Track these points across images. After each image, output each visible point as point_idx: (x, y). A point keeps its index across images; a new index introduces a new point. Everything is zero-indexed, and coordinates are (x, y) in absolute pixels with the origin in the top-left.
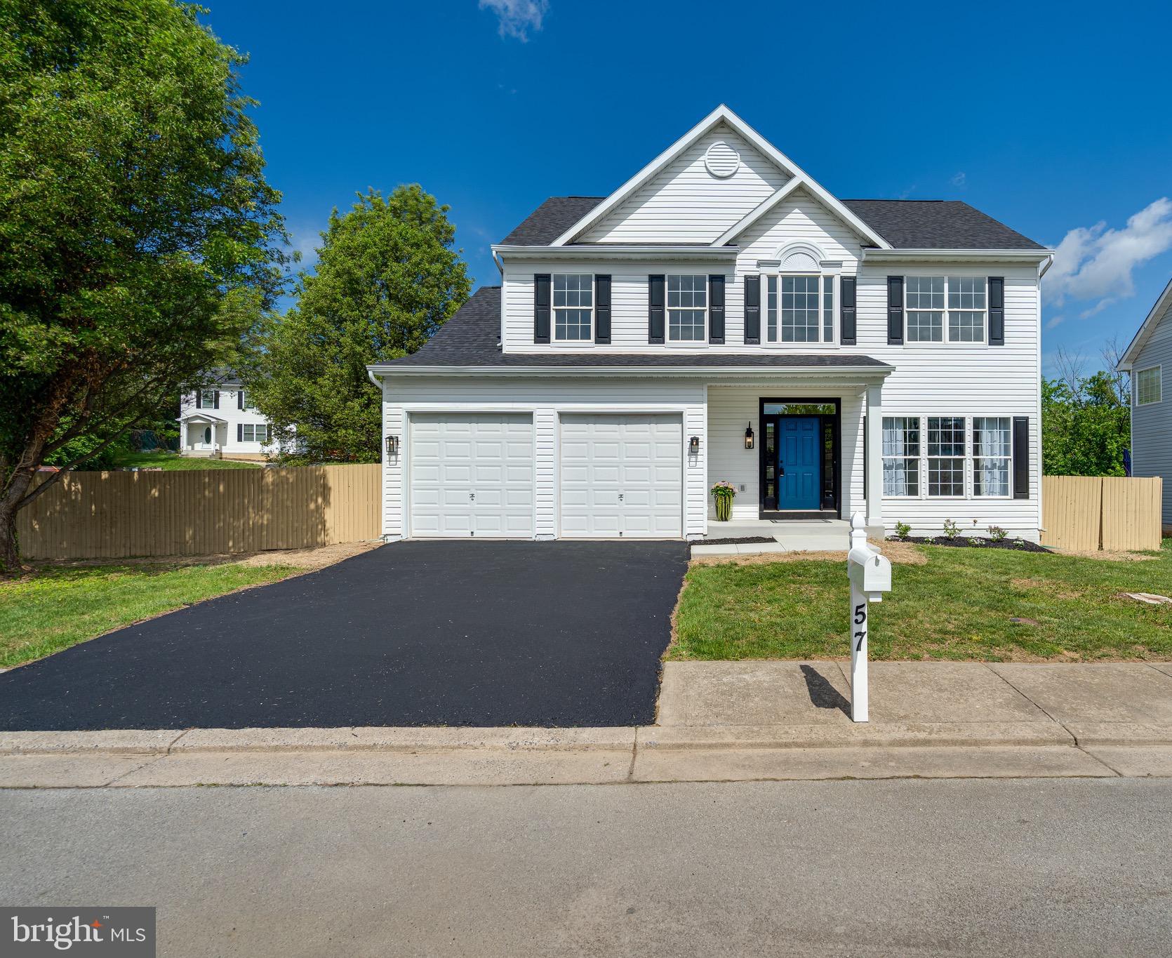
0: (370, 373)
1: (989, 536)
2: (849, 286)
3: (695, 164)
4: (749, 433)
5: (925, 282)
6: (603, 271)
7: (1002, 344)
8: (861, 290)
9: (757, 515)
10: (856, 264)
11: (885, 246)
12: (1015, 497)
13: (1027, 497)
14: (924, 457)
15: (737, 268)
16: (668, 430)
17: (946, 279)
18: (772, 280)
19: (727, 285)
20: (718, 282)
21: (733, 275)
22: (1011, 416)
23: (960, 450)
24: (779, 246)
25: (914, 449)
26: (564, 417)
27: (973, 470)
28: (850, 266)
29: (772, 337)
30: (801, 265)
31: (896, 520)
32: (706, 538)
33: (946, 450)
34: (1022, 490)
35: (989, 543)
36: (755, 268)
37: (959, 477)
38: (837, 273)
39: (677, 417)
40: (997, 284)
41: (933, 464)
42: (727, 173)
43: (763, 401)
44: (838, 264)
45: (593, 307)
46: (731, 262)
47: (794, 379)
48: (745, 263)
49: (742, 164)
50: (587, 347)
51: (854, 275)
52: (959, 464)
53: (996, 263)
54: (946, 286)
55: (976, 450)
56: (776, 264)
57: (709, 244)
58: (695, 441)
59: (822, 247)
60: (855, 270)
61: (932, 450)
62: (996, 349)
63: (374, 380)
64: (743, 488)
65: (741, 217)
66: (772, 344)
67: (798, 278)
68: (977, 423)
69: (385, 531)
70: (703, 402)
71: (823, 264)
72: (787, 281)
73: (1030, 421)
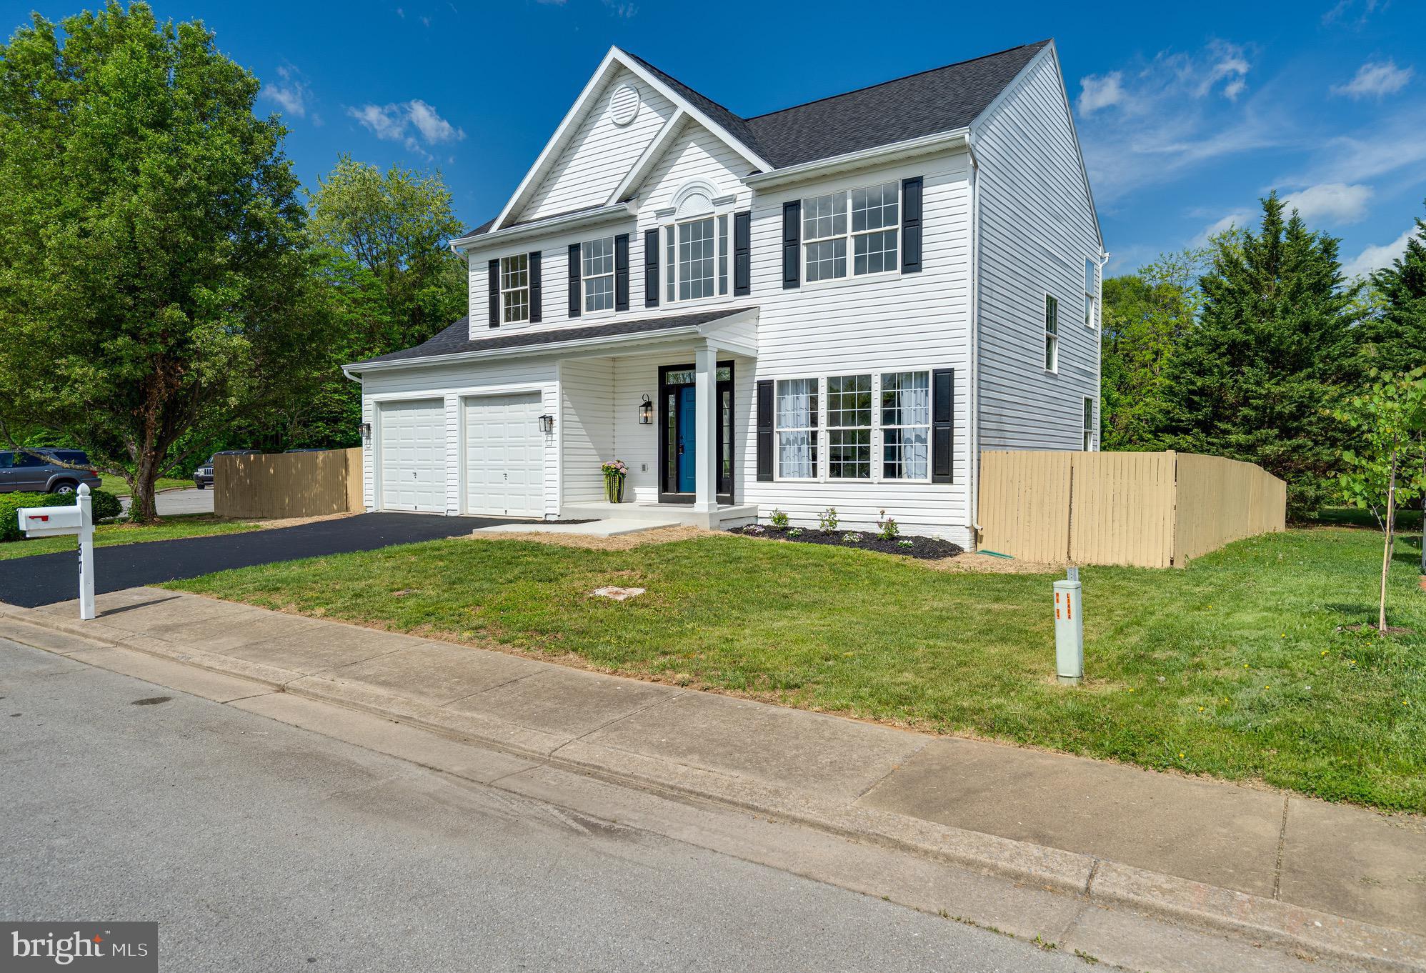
0: (346, 373)
2: (743, 221)
3: (604, 116)
4: (648, 405)
5: (824, 204)
6: (533, 248)
8: (755, 227)
9: (656, 497)
10: (750, 195)
11: (766, 168)
12: (934, 481)
13: (950, 481)
14: (823, 428)
15: (639, 223)
17: (849, 193)
18: (670, 229)
19: (631, 245)
20: (623, 241)
21: (636, 233)
22: (930, 368)
23: (866, 418)
24: (674, 190)
25: (814, 421)
28: (745, 200)
29: (671, 297)
30: (694, 209)
32: (561, 519)
33: (850, 419)
34: (943, 470)
36: (654, 220)
37: (865, 453)
38: (729, 210)
39: (535, 396)
40: (913, 187)
41: (834, 437)
42: (628, 119)
43: (663, 371)
44: (731, 199)
46: (632, 219)
48: (645, 216)
49: (643, 105)
51: (748, 209)
52: (865, 436)
53: (910, 160)
54: (850, 203)
55: (888, 417)
56: (671, 212)
57: (602, 205)
58: (548, 420)
59: (714, 182)
60: (749, 202)
61: (833, 420)
62: (912, 278)
63: (349, 377)
64: (644, 468)
65: (628, 168)
66: (672, 305)
67: (694, 223)
68: (890, 381)
69: (366, 504)
70: (554, 380)
71: (717, 202)
72: (684, 227)
73: (956, 374)
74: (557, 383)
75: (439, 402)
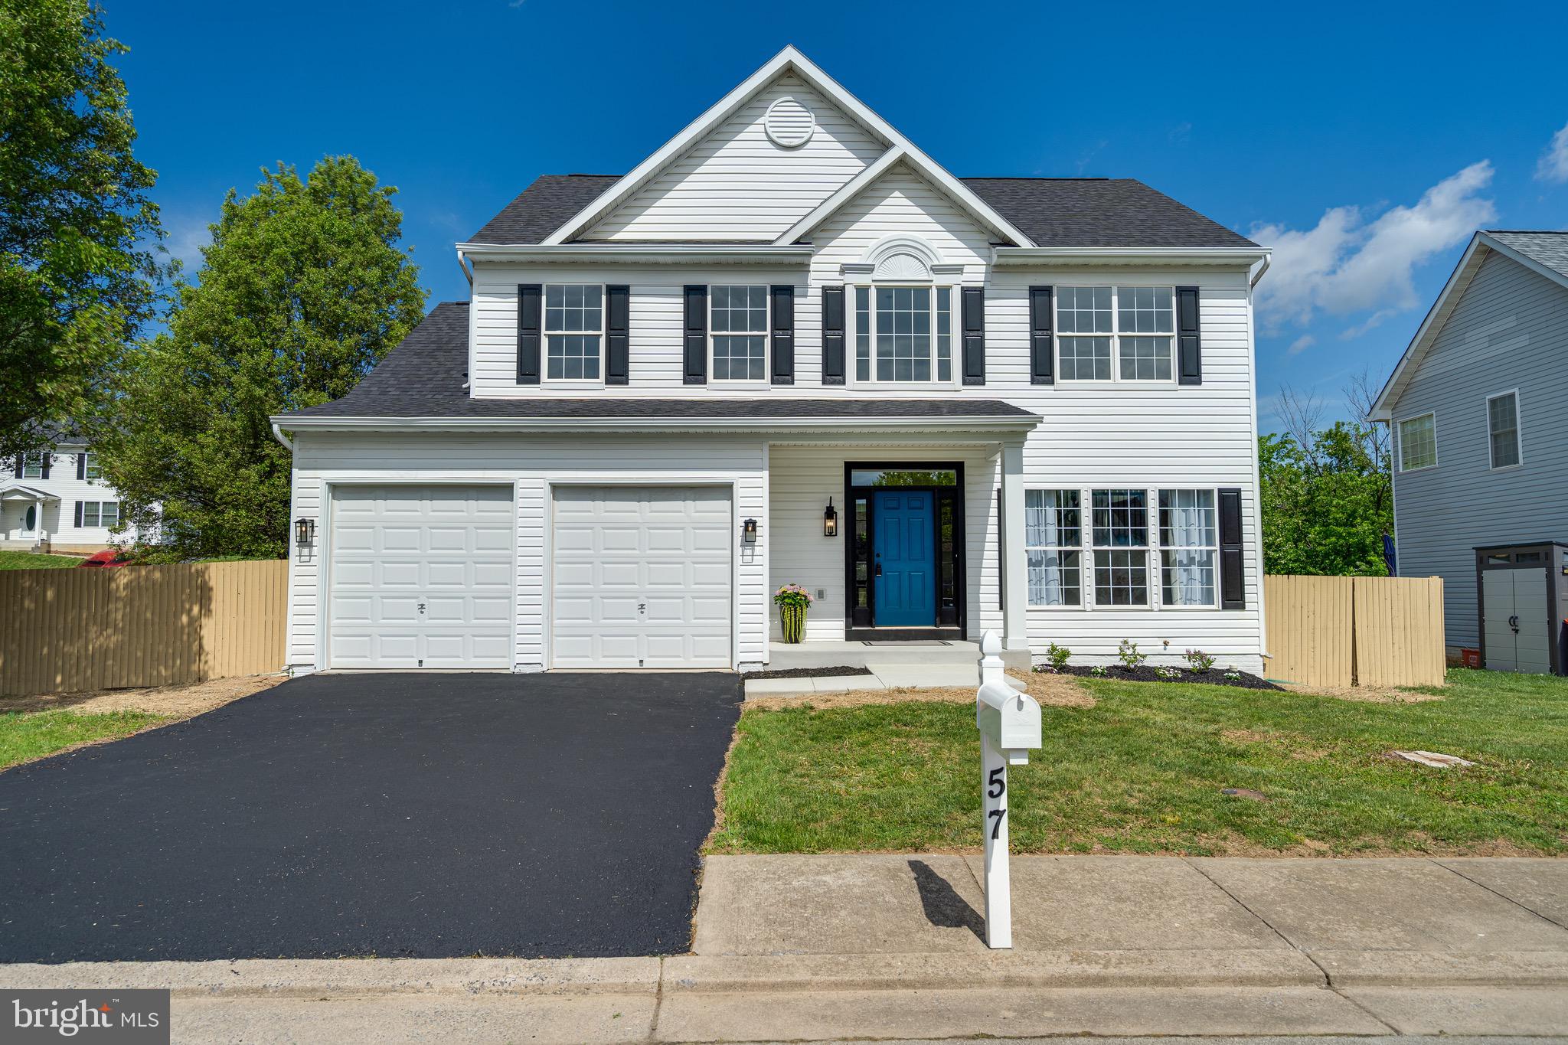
0: (276, 428)
1: (1187, 664)
2: (973, 301)
3: (751, 128)
4: (830, 513)
5: (1084, 294)
6: (618, 280)
7: (1199, 382)
8: (991, 307)
9: (842, 634)
10: (983, 269)
11: (1024, 243)
12: (1225, 607)
13: (1242, 607)
14: (1087, 548)
15: (812, 275)
16: (713, 509)
17: (1115, 290)
18: (862, 292)
19: (797, 300)
20: (784, 295)
21: (806, 286)
22: (1215, 487)
23: (1141, 537)
24: (873, 244)
25: (1073, 537)
26: (559, 491)
27: (1161, 568)
28: (975, 271)
29: (863, 374)
30: (904, 271)
31: (1048, 642)
32: (768, 669)
33: (1121, 537)
34: (1233, 596)
35: (1187, 675)
36: (837, 276)
37: (1140, 578)
38: (955, 283)
39: (725, 490)
40: (1189, 298)
41: (1100, 558)
42: (796, 142)
43: (850, 467)
44: (958, 269)
45: (603, 332)
46: (803, 268)
47: (896, 435)
48: (823, 269)
49: (818, 129)
50: (595, 389)
51: (981, 284)
52: (1140, 558)
53: (1187, 267)
54: (1115, 299)
55: (1165, 539)
56: (868, 269)
57: (770, 242)
58: (750, 526)
59: (934, 245)
60: (982, 277)
61: (1099, 538)
62: (1190, 390)
63: (280, 437)
64: (821, 594)
65: (816, 203)
66: (863, 384)
67: (899, 289)
68: (1165, 497)
69: (290, 660)
70: (761, 469)
71: (937, 269)
72: (884, 294)
73: (1244, 495)
74: (766, 474)
75: (505, 491)
